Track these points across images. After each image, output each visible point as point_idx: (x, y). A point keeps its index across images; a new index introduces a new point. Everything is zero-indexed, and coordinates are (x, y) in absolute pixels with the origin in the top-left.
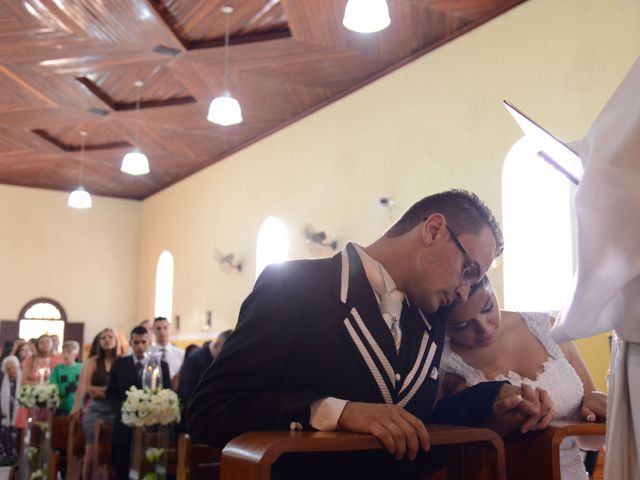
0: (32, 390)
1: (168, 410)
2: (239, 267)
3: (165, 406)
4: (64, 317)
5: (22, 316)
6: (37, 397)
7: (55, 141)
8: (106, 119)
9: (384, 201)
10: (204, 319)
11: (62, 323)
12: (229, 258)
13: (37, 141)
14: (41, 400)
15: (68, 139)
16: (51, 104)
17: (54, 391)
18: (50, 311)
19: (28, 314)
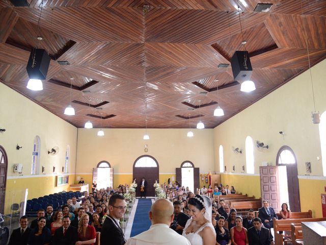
2: (241, 152)
4: (193, 166)
5: (182, 167)
7: (183, 117)
8: (193, 111)
9: (281, 133)
10: (232, 168)
11: (193, 168)
12: (237, 149)
13: (178, 118)
15: (186, 116)
16: (178, 109)
18: (189, 165)
19: (183, 166)
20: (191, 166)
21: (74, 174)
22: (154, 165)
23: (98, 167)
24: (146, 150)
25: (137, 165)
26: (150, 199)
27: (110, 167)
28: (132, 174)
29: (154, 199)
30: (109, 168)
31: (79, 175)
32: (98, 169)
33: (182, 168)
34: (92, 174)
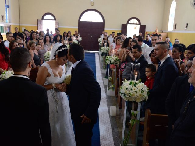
0: (109, 58)
1: (140, 95)
3: (139, 93)
4: (140, 23)
5: (128, 23)
6: (110, 61)
10: (185, 26)
14: (112, 62)
17: (116, 60)
18: (135, 21)
19: (130, 22)
20: (138, 23)
21: (19, 25)
22: (100, 20)
23: (43, 19)
24: (92, 3)
25: (82, 19)
26: (94, 53)
27: (55, 19)
28: (77, 28)
29: (98, 53)
30: (54, 21)
31: (24, 26)
32: (43, 20)
33: (128, 25)
34: (37, 26)
